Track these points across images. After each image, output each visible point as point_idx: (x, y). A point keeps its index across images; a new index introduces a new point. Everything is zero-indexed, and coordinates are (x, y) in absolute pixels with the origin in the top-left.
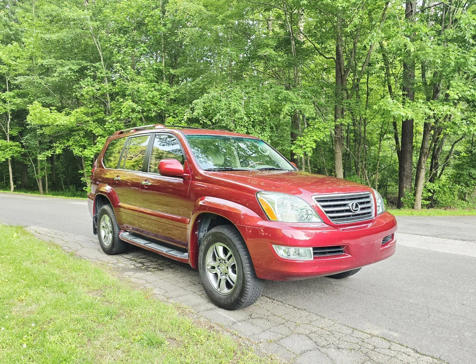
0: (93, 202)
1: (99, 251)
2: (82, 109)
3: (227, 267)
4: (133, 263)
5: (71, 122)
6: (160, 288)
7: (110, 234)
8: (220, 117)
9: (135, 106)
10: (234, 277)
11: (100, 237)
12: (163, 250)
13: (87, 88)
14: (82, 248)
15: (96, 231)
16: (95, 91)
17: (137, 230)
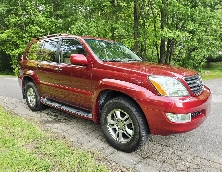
0: (22, 80)
1: (27, 108)
2: (10, 30)
3: (124, 125)
4: (50, 117)
5: (5, 37)
6: (73, 135)
7: (34, 99)
8: (85, 35)
9: (39, 29)
10: (131, 132)
11: (27, 101)
12: (73, 111)
13: (12, 19)
14: (16, 107)
15: (25, 97)
16: (17, 21)
17: (52, 97)
